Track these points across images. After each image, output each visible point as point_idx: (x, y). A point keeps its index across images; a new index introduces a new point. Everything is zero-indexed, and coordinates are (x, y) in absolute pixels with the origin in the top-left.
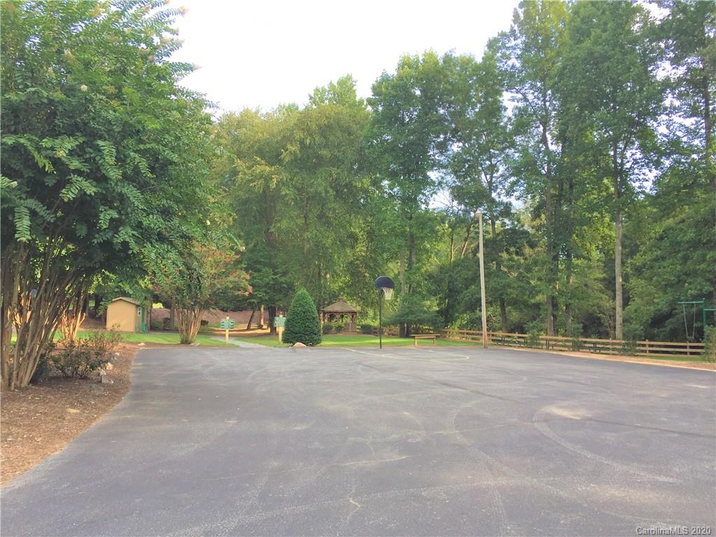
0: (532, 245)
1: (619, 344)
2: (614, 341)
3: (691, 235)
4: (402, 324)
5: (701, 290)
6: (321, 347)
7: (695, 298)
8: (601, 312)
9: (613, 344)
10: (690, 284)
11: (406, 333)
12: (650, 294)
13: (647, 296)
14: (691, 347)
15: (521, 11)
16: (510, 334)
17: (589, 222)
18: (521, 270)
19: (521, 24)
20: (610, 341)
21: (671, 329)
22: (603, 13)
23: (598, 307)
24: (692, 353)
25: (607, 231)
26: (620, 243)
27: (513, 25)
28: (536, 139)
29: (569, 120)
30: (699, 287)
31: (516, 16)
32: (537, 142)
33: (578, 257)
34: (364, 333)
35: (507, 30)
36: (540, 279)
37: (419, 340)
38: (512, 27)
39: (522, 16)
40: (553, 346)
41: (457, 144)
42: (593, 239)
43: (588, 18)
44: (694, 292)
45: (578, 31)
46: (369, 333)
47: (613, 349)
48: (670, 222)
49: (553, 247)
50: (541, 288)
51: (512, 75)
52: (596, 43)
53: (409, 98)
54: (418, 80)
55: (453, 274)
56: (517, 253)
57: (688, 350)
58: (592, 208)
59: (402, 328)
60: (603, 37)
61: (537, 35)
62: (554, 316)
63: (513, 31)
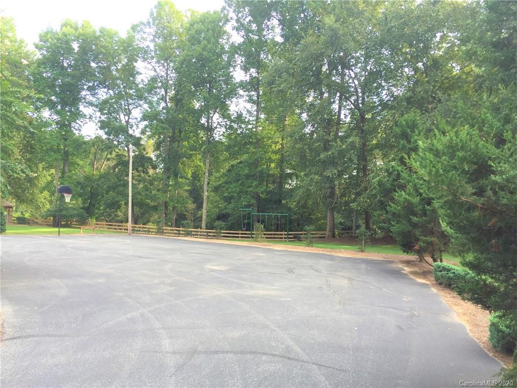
0: (154, 167)
1: (204, 232)
2: (201, 230)
3: (246, 171)
4: (54, 217)
5: (249, 202)
6: (5, 235)
7: (246, 206)
8: (186, 211)
9: (201, 232)
10: (244, 198)
11: (56, 224)
12: (217, 201)
13: (215, 203)
14: (242, 234)
15: (155, 11)
16: (144, 226)
17: (190, 157)
18: (146, 183)
19: (154, 19)
20: (199, 230)
21: (231, 224)
22: (208, 31)
23: (185, 208)
24: (241, 237)
25: (199, 163)
26: (207, 172)
27: (149, 18)
28: (158, 97)
29: (185, 93)
30: (248, 201)
31: (152, 14)
32: (158, 99)
33: (181, 177)
34: (19, 224)
35: (145, 21)
36: (158, 190)
37: (84, 230)
38: (149, 20)
39: (155, 14)
40: (166, 233)
41: (103, 89)
42: (189, 166)
43: (200, 31)
44: (246, 203)
45: (193, 38)
46: (25, 224)
47: (200, 235)
48: (234, 162)
49: (167, 170)
50: (159, 196)
51: (146, 52)
52: (204, 49)
53: (70, 50)
54: (77, 39)
55: (99, 183)
56: (144, 172)
57: (240, 235)
58: (193, 148)
59: (54, 220)
60: (208, 47)
61: (164, 28)
62: (166, 214)
63: (149, 23)
